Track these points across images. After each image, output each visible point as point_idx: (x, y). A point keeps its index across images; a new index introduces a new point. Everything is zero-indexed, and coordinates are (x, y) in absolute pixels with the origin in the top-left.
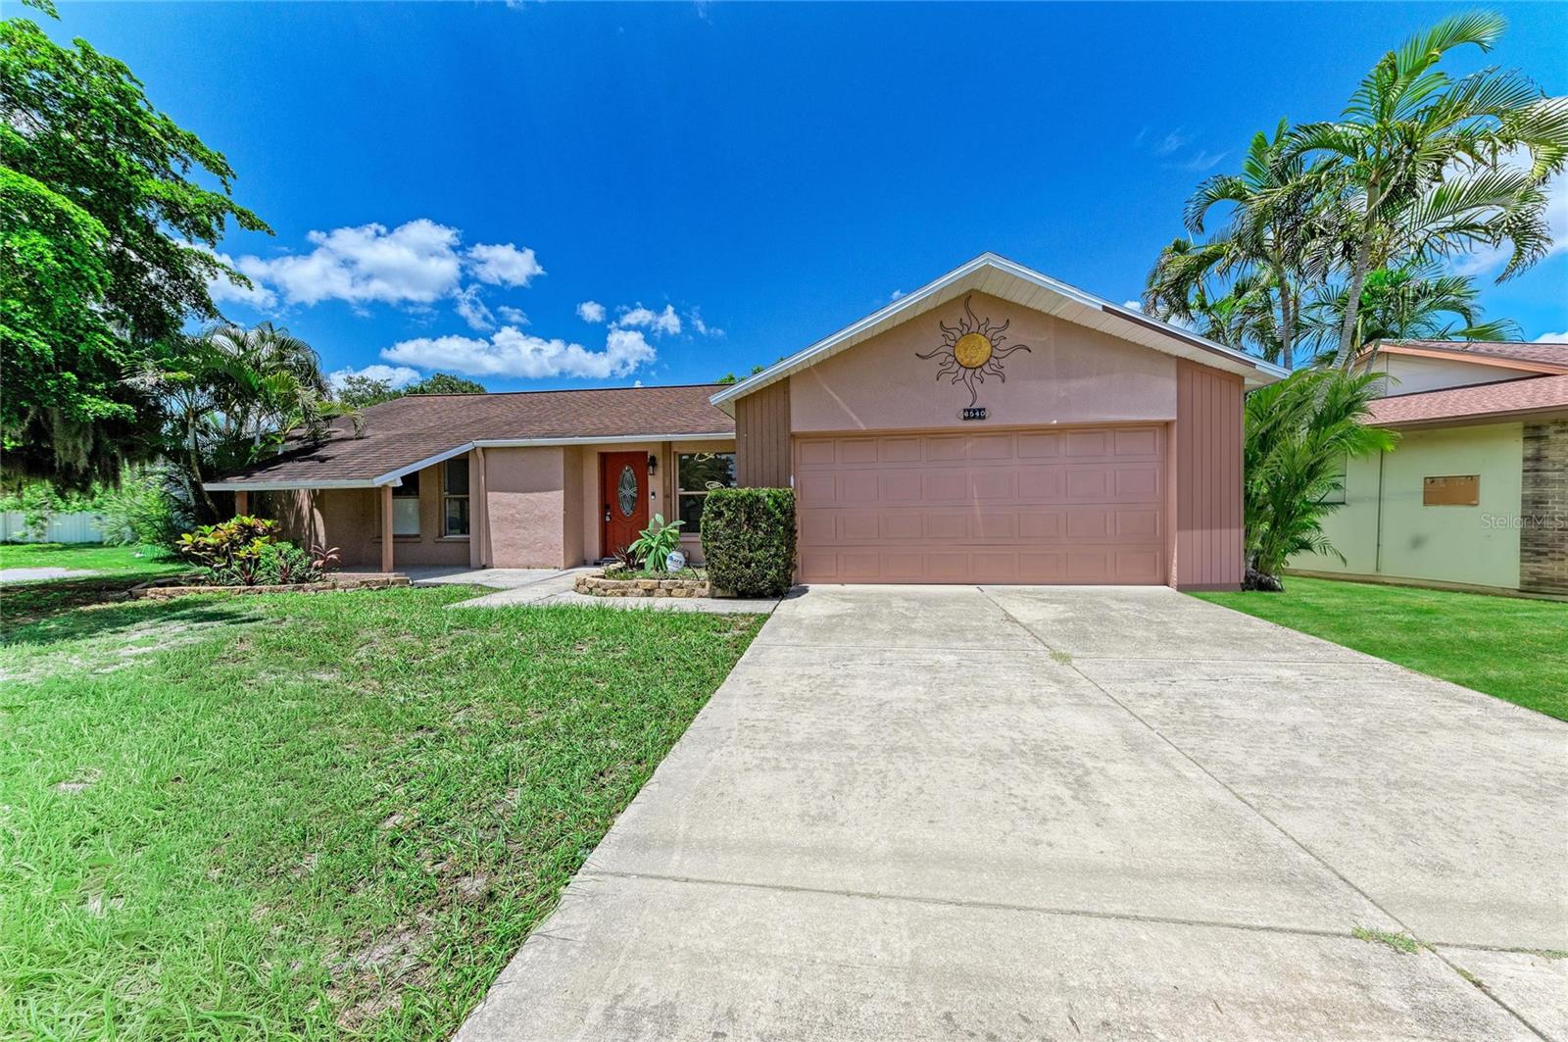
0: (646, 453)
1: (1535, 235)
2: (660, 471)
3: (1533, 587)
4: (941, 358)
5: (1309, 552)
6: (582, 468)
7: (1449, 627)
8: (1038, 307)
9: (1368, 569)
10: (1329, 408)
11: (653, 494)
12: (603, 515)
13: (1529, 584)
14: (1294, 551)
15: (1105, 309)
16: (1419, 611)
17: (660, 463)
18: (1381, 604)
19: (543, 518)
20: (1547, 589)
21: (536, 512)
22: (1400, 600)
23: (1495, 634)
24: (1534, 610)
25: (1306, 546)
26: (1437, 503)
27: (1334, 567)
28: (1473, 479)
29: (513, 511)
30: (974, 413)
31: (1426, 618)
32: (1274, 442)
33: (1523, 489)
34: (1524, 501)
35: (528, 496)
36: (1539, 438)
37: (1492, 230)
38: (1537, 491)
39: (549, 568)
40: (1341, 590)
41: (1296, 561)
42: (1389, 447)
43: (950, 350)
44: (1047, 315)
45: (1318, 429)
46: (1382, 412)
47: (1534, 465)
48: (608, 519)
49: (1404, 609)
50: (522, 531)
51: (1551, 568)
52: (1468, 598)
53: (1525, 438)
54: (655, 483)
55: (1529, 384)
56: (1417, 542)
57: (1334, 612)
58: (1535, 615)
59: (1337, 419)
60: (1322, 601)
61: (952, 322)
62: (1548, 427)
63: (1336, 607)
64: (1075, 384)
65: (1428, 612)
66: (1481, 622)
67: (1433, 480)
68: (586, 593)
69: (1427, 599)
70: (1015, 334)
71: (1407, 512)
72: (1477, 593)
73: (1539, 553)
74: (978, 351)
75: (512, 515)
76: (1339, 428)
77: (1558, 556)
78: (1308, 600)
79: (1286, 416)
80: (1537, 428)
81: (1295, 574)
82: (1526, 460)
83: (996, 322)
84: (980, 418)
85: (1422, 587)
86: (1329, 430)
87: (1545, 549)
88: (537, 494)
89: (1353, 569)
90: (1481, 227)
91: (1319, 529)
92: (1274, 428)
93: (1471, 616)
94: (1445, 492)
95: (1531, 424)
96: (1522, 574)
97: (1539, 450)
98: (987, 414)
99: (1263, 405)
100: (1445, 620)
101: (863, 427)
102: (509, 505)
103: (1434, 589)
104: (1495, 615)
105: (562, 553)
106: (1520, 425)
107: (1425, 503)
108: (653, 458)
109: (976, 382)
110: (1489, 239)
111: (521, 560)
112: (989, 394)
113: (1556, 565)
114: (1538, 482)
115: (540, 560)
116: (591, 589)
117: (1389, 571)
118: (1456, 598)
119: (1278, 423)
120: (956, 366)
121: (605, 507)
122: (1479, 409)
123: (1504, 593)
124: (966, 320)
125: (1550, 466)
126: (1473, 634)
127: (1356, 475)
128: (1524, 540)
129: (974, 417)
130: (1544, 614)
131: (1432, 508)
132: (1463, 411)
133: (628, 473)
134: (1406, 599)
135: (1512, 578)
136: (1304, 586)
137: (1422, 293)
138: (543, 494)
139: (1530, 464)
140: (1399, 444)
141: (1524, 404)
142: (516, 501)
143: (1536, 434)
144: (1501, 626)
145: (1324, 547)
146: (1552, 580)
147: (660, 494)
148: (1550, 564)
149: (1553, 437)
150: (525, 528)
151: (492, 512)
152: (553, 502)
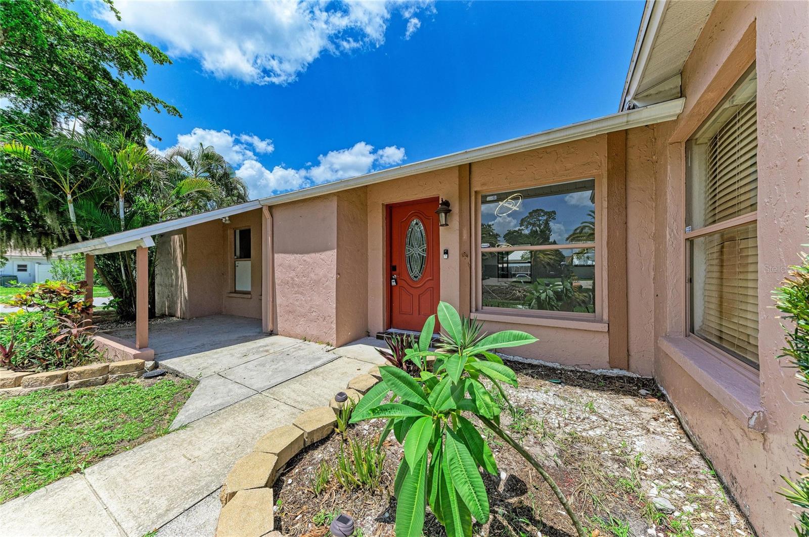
0: (438, 199)
2: (455, 222)
6: (366, 222)
11: (446, 252)
12: (389, 278)
17: (455, 208)
19: (317, 282)
21: (312, 275)
29: (293, 274)
35: (306, 257)
39: (322, 343)
48: (394, 283)
50: (300, 297)
54: (448, 238)
75: (293, 279)
88: (313, 255)
105: (334, 326)
108: (446, 204)
111: (299, 330)
115: (315, 333)
121: (391, 269)
133: (417, 227)
138: (318, 255)
147: (455, 253)
150: (302, 293)
151: (277, 274)
152: (326, 262)
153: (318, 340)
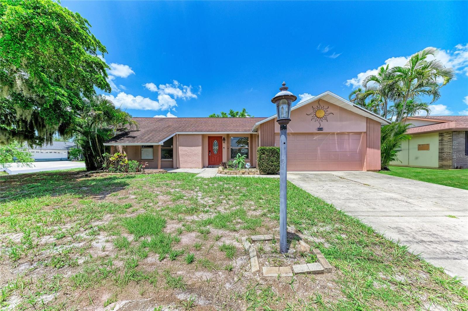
0: (222, 137)
1: (438, 94)
2: (226, 142)
3: (441, 167)
4: (312, 115)
5: (394, 161)
6: (204, 141)
7: (424, 176)
8: (336, 104)
9: (407, 164)
10: (399, 131)
11: (224, 148)
12: (209, 154)
13: (440, 166)
14: (391, 161)
15: (354, 106)
16: (417, 173)
17: (226, 139)
18: (410, 171)
19: (195, 154)
20: (444, 167)
21: (193, 153)
22: (413, 170)
23: (433, 177)
24: (442, 172)
25: (394, 159)
26: (421, 150)
27: (400, 164)
28: (428, 145)
29: (186, 152)
30: (320, 129)
31: (419, 174)
32: (386, 138)
33: (439, 146)
34: (439, 149)
35: (191, 148)
36: (442, 136)
37: (429, 92)
38: (442, 147)
40: (401, 169)
41: (391, 163)
42: (410, 139)
43: (314, 113)
44: (338, 106)
45: (396, 136)
46: (409, 131)
47: (441, 142)
49: (414, 172)
50: (189, 158)
51: (445, 163)
52: (427, 169)
53: (439, 136)
54: (224, 145)
55: (440, 125)
56: (417, 158)
57: (399, 173)
58: (442, 173)
59: (400, 134)
60: (397, 171)
61: (315, 107)
62: (444, 133)
63: (400, 172)
64: (344, 123)
65: (420, 173)
66: (430, 174)
67: (420, 145)
68: (224, 174)
69: (419, 170)
70: (330, 110)
71: (415, 152)
72: (429, 168)
73: (443, 160)
74: (321, 114)
75: (186, 153)
76: (401, 136)
77: (446, 160)
78: (394, 171)
79: (389, 132)
80: (442, 134)
81: (391, 165)
82: (439, 140)
83: (326, 107)
84: (322, 130)
85: (418, 168)
86: (399, 136)
87: (444, 159)
88: (194, 147)
89: (403, 164)
90: (427, 91)
91: (396, 156)
92: (386, 135)
93: (428, 173)
94: (422, 147)
95: (440, 133)
96: (439, 164)
97: (442, 138)
98: (323, 129)
99: (384, 129)
100: (423, 174)
101: (293, 132)
102: (185, 150)
103: (420, 168)
104: (433, 173)
105: (201, 164)
106: (438, 133)
107: (418, 150)
108: (224, 138)
109: (321, 121)
110: (428, 94)
111: (188, 166)
112: (324, 124)
113: (446, 162)
114: (442, 145)
115: (194, 166)
116: (226, 173)
117: (411, 164)
118: (425, 170)
119: (387, 134)
120: (316, 117)
121: (209, 151)
122: (429, 130)
123: (435, 168)
124: (318, 106)
125: (445, 142)
126: (429, 177)
127: (404, 145)
128: (439, 157)
129: (320, 130)
130: (444, 172)
131: (420, 151)
132: (426, 130)
133: (216, 142)
134: (414, 170)
135: (437, 166)
136: (393, 168)
137: (417, 105)
139: (440, 141)
140: (412, 138)
141: (439, 129)
142: (188, 149)
143: (441, 135)
144: (434, 175)
145: (397, 160)
146: (445, 165)
147: (226, 148)
148: (445, 162)
149: (445, 135)
151: (180, 153)
152: (198, 150)
153: (195, 168)
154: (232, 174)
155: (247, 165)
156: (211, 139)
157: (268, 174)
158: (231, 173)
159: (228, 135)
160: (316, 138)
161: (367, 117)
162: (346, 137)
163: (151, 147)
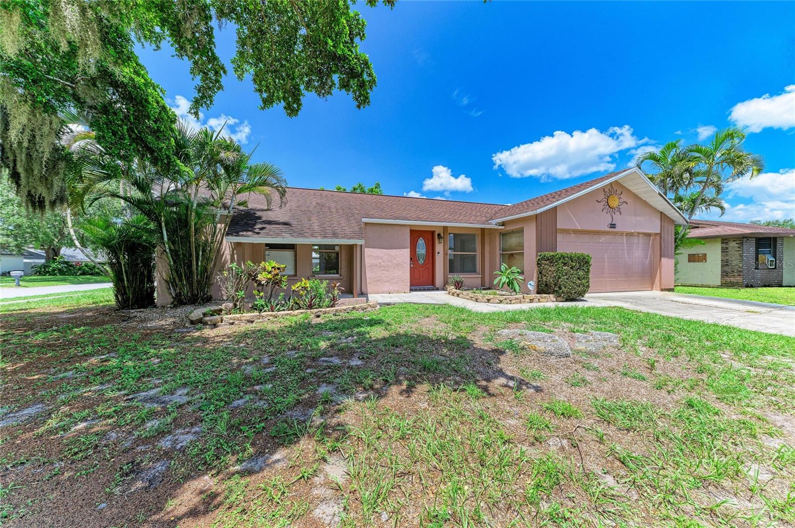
0: (434, 231)
2: (443, 242)
3: (725, 285)
4: (604, 203)
8: (631, 188)
11: (439, 253)
12: (410, 264)
13: (723, 284)
15: (659, 193)
20: (729, 285)
21: (394, 261)
26: (693, 261)
28: (705, 255)
33: (722, 257)
34: (722, 261)
38: (726, 258)
43: (606, 200)
44: (632, 192)
48: (412, 266)
50: (385, 272)
53: (722, 243)
54: (439, 247)
56: (686, 273)
61: (607, 189)
62: (729, 240)
64: (638, 218)
67: (691, 255)
68: (498, 303)
70: (624, 198)
73: (727, 275)
74: (615, 203)
82: (722, 249)
83: (619, 192)
84: (614, 228)
87: (729, 274)
94: (694, 258)
96: (721, 281)
97: (726, 246)
98: (615, 226)
102: (378, 257)
106: (721, 239)
107: (689, 261)
108: (439, 235)
109: (613, 214)
111: (384, 289)
112: (617, 219)
113: (733, 278)
114: (726, 255)
115: (396, 289)
120: (608, 207)
121: (411, 259)
123: (715, 287)
124: (611, 190)
125: (730, 251)
128: (721, 271)
129: (612, 227)
131: (692, 263)
133: (421, 242)
135: (718, 283)
142: (382, 255)
143: (725, 241)
147: (442, 253)
148: (731, 278)
149: (731, 242)
150: (387, 270)
151: (368, 261)
152: (404, 255)
153: (398, 292)
154: (513, 302)
155: (531, 284)
156: (416, 234)
157: (567, 300)
158: (510, 301)
159: (445, 228)
160: (603, 239)
161: (661, 212)
162: (635, 240)
163: (291, 247)
